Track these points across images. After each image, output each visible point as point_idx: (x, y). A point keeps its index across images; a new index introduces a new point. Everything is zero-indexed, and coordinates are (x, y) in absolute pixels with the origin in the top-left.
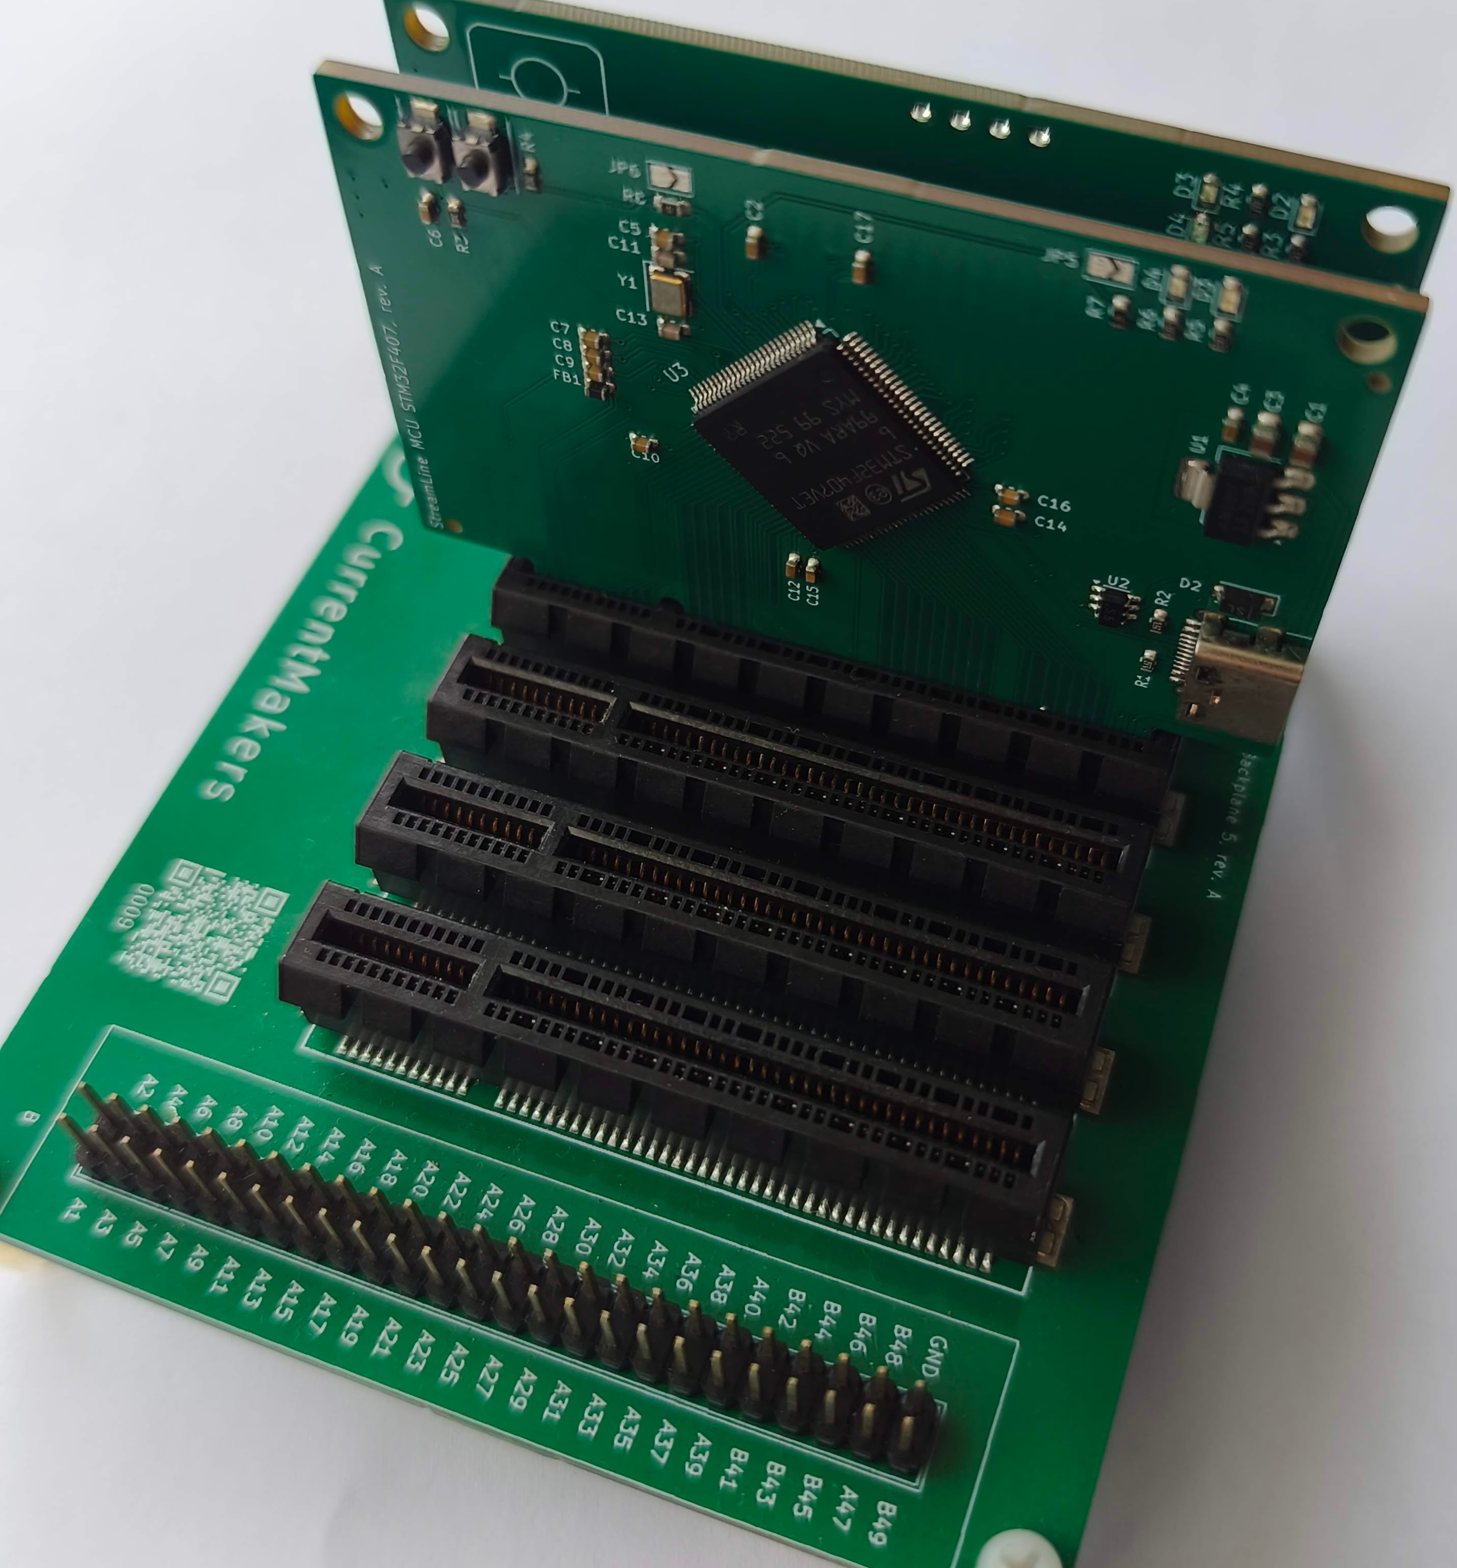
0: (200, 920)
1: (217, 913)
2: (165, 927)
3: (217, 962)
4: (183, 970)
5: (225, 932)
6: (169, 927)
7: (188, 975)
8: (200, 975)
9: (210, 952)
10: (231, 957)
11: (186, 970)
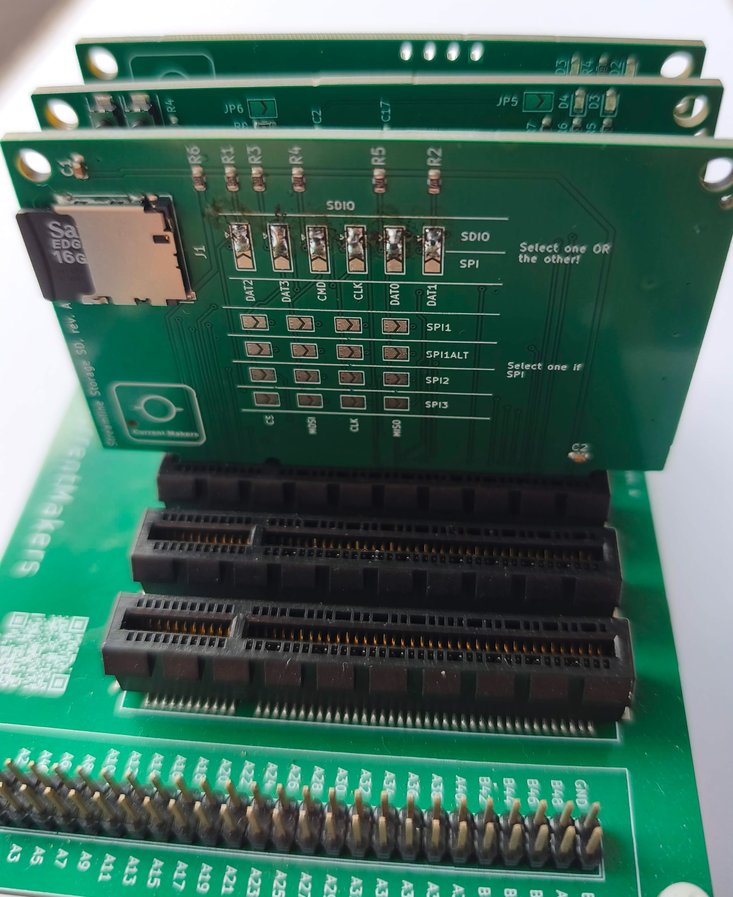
0: (35, 646)
1: (45, 639)
2: (13, 654)
3: (51, 669)
4: (30, 678)
5: (53, 649)
6: (16, 653)
7: (35, 680)
8: (43, 680)
9: (46, 663)
10: (61, 663)
11: (33, 678)
